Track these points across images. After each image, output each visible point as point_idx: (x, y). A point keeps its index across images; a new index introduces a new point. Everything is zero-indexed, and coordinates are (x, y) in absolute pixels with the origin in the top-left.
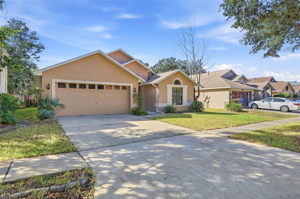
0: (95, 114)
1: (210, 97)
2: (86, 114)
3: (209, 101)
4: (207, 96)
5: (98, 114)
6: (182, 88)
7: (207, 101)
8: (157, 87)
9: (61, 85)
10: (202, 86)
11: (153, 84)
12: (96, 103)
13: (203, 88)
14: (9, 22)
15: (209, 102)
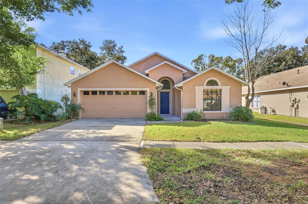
0: (113, 117)
1: (299, 100)
2: (105, 117)
3: (298, 106)
4: (296, 99)
5: (115, 117)
6: (221, 89)
7: (295, 106)
8: (181, 90)
9: (86, 93)
10: (287, 84)
11: (176, 88)
12: (114, 108)
13: (288, 86)
14: (103, 43)
15: (298, 108)
